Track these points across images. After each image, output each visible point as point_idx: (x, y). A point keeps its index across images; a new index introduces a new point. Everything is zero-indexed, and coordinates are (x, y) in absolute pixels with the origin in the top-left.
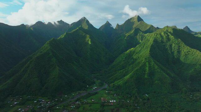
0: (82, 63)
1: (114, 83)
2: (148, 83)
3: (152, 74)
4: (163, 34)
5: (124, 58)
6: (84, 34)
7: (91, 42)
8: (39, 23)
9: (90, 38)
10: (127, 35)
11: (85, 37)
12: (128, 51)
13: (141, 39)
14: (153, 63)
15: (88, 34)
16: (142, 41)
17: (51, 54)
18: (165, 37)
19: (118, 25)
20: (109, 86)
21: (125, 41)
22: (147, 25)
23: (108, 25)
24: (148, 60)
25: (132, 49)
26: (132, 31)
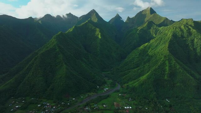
0: (92, 60)
1: (128, 84)
2: (168, 86)
3: (172, 74)
4: (182, 27)
5: (138, 54)
6: (93, 28)
7: (101, 36)
8: (48, 16)
9: (100, 32)
10: (140, 28)
11: (95, 31)
12: (142, 47)
13: (155, 33)
14: (174, 61)
15: (97, 27)
16: (156, 35)
17: (58, 50)
18: (185, 31)
19: (129, 18)
20: (123, 88)
21: (137, 35)
22: (160, 18)
23: (118, 18)
24: (167, 58)
25: (146, 44)
26: (145, 25)
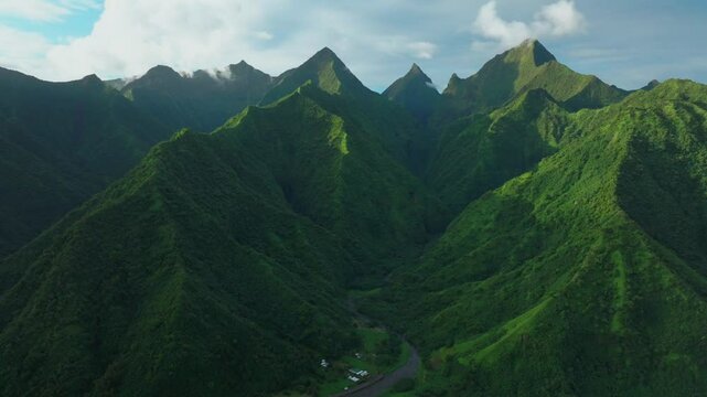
0: (306, 242)
2: (628, 363)
3: (645, 312)
4: (669, 109)
5: (493, 217)
6: (322, 113)
7: (349, 144)
9: (346, 129)
10: (496, 115)
11: (325, 125)
12: (506, 189)
13: (554, 134)
14: (650, 255)
15: (336, 112)
16: (558, 140)
18: (681, 125)
19: (455, 79)
20: (429, 368)
21: (488, 141)
22: (573, 77)
24: (619, 241)
25: (525, 176)
26: (518, 103)
